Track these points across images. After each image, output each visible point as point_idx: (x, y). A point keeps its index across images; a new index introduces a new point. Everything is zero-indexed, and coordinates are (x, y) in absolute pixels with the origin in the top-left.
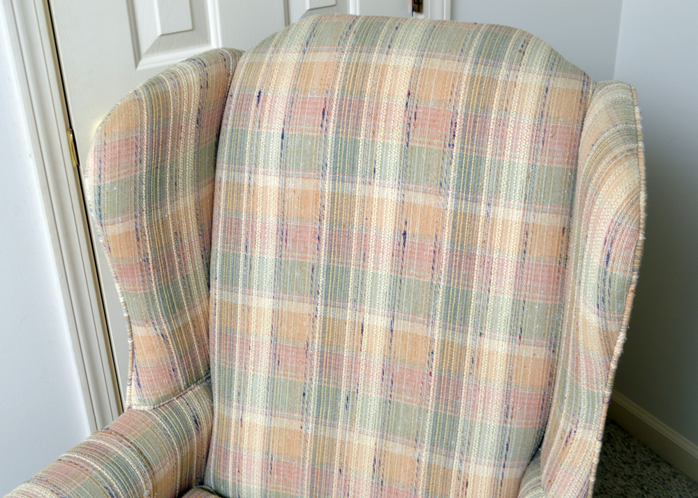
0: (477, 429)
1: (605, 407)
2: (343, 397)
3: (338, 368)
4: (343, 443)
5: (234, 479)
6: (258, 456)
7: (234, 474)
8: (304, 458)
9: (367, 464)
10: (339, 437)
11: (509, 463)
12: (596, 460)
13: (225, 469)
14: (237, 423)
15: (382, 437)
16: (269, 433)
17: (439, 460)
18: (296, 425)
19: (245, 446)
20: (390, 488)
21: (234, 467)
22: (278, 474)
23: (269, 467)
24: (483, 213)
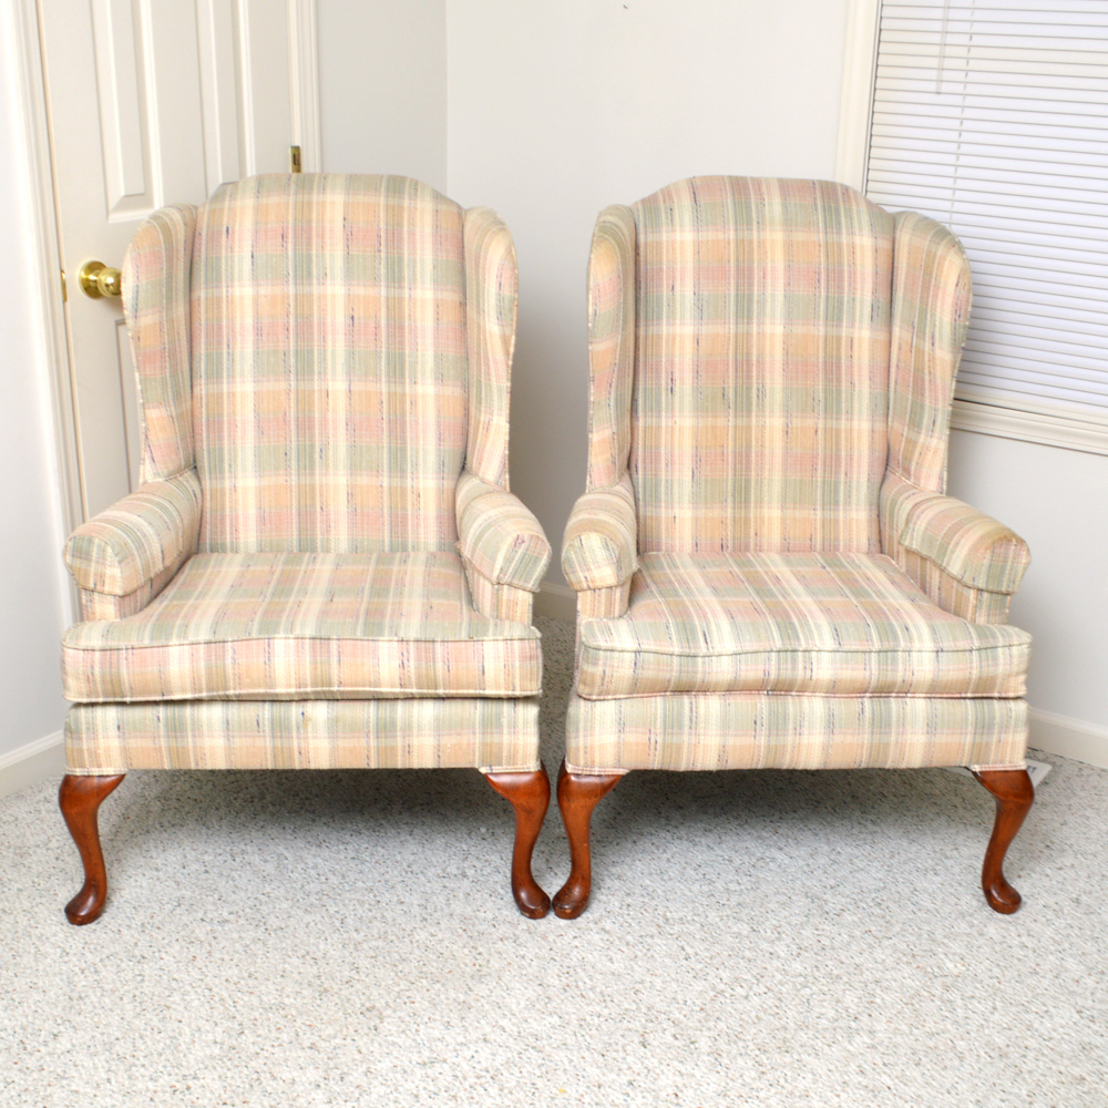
0: (421, 452)
1: (509, 396)
2: (317, 450)
3: (311, 428)
4: (321, 486)
5: (232, 538)
6: (252, 512)
7: (231, 534)
8: (292, 505)
9: (343, 497)
10: (318, 483)
11: (446, 476)
12: (507, 438)
13: (223, 533)
14: (230, 489)
15: (351, 474)
16: (260, 491)
17: (397, 482)
18: (281, 480)
19: (240, 507)
20: (362, 512)
21: (231, 528)
22: (271, 524)
23: (262, 520)
24: (407, 296)
